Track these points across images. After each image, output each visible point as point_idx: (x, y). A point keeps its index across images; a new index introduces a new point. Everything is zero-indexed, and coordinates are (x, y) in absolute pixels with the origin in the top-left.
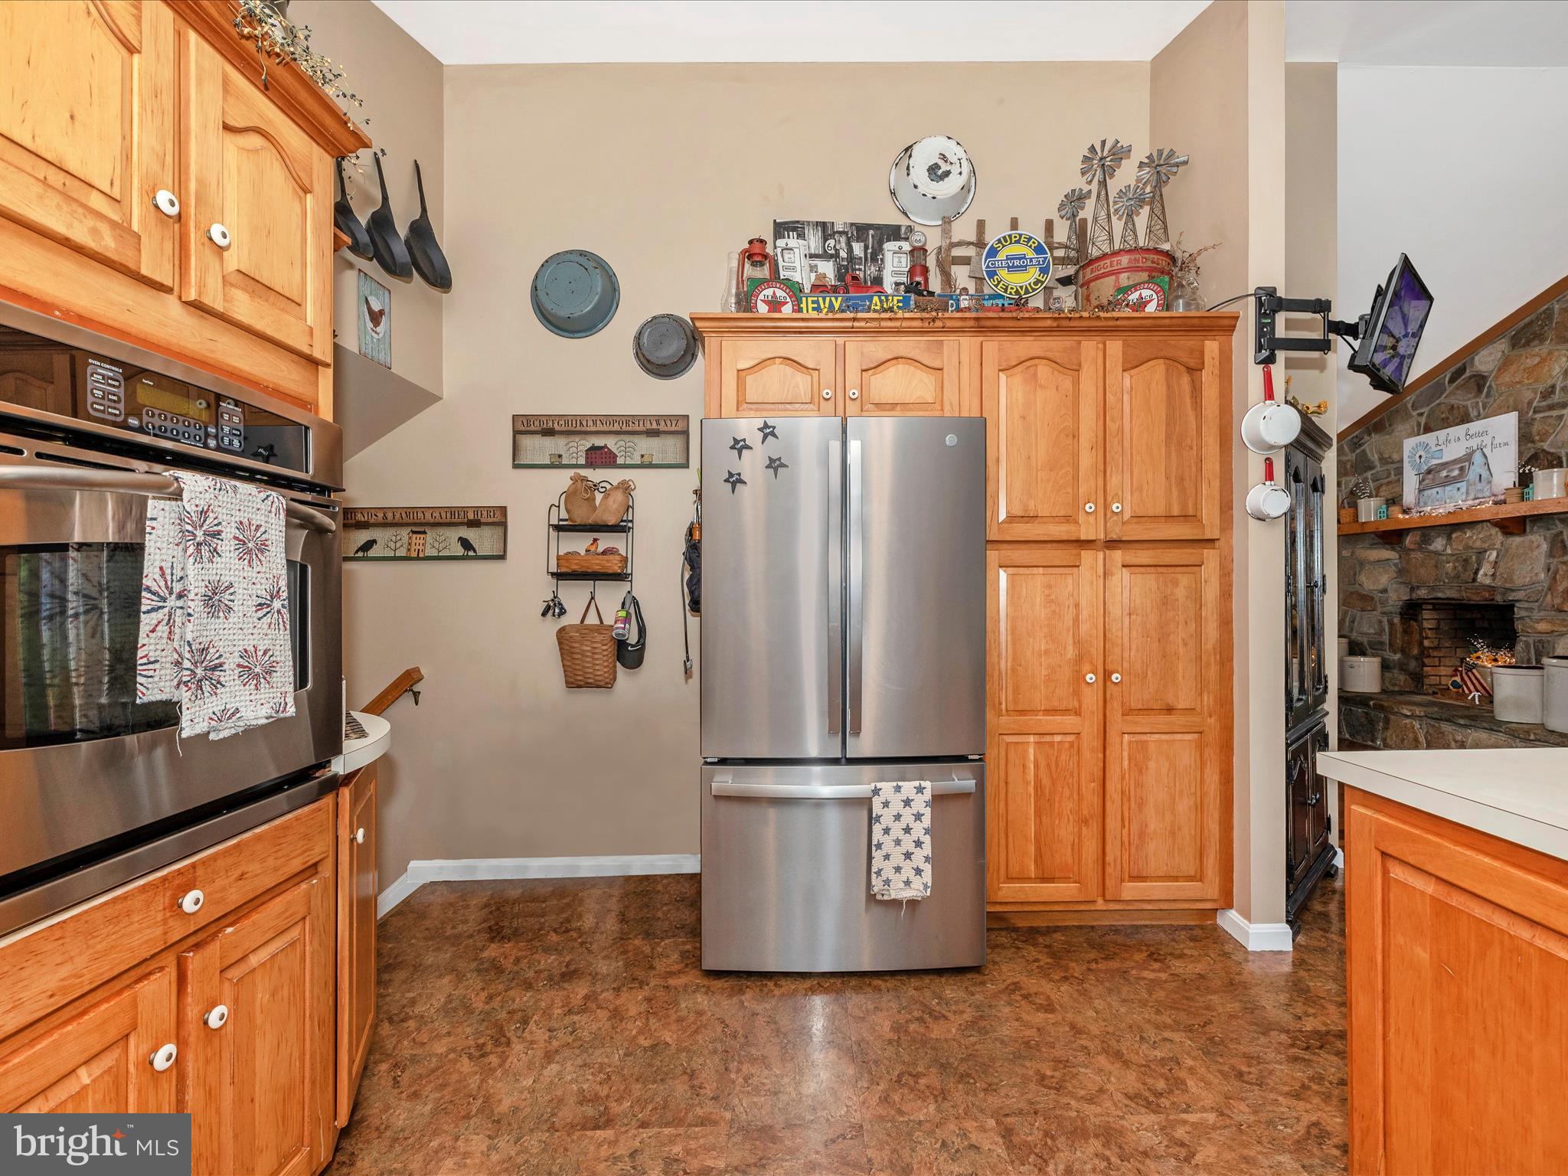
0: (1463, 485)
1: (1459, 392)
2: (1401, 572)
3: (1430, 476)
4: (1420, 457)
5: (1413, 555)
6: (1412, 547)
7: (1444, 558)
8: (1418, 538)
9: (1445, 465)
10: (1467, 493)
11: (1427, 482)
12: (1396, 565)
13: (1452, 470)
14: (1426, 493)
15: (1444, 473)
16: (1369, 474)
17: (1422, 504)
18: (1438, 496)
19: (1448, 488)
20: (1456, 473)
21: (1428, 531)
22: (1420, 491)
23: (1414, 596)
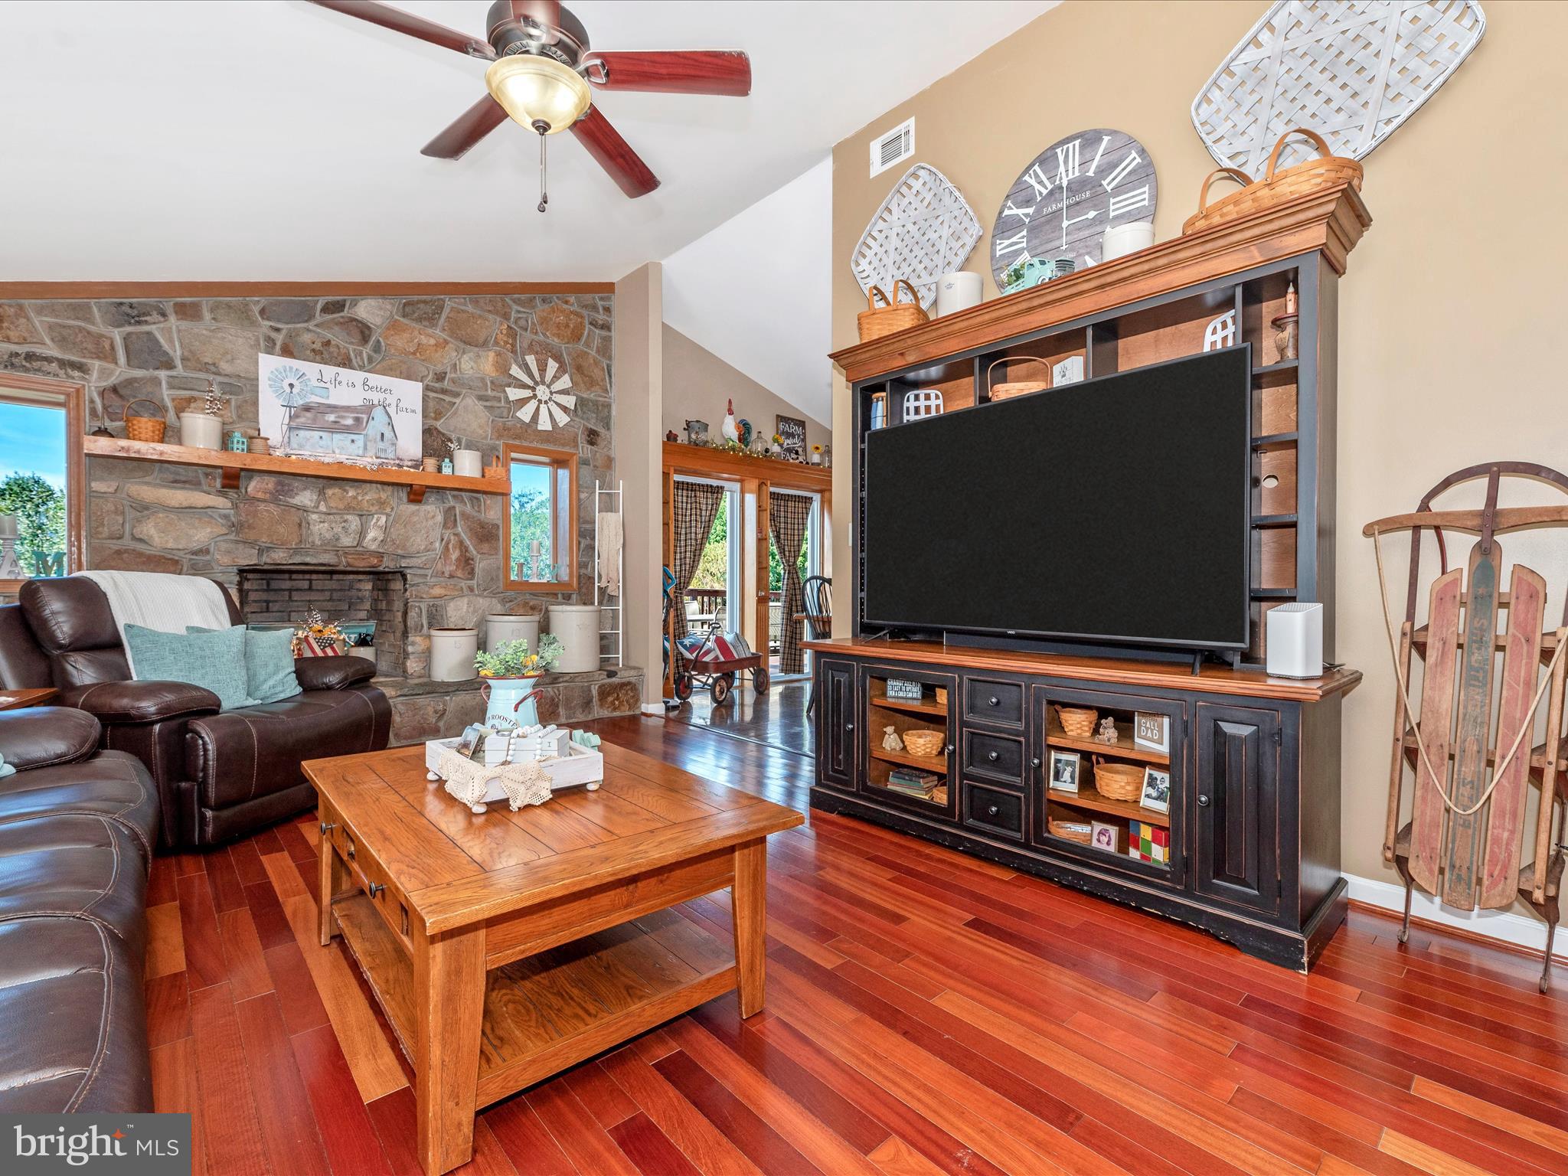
0: (360, 440)
1: (336, 328)
2: (236, 527)
3: (308, 415)
4: (291, 386)
5: (262, 506)
6: (260, 495)
7: (314, 517)
8: (271, 486)
9: (333, 408)
10: (365, 448)
11: (302, 420)
12: (226, 517)
13: (343, 417)
14: (302, 433)
15: (331, 418)
16: (163, 374)
17: (294, 444)
18: (322, 443)
19: (336, 436)
20: (349, 422)
21: (287, 478)
22: (290, 429)
23: (265, 559)
